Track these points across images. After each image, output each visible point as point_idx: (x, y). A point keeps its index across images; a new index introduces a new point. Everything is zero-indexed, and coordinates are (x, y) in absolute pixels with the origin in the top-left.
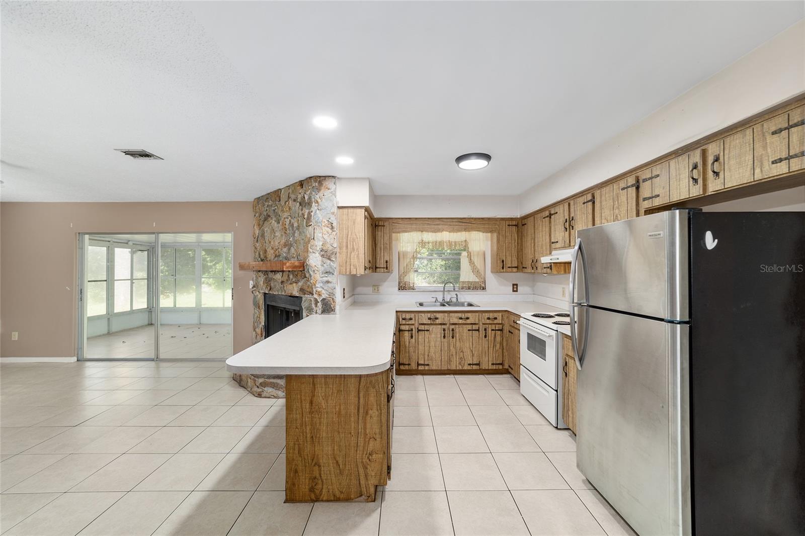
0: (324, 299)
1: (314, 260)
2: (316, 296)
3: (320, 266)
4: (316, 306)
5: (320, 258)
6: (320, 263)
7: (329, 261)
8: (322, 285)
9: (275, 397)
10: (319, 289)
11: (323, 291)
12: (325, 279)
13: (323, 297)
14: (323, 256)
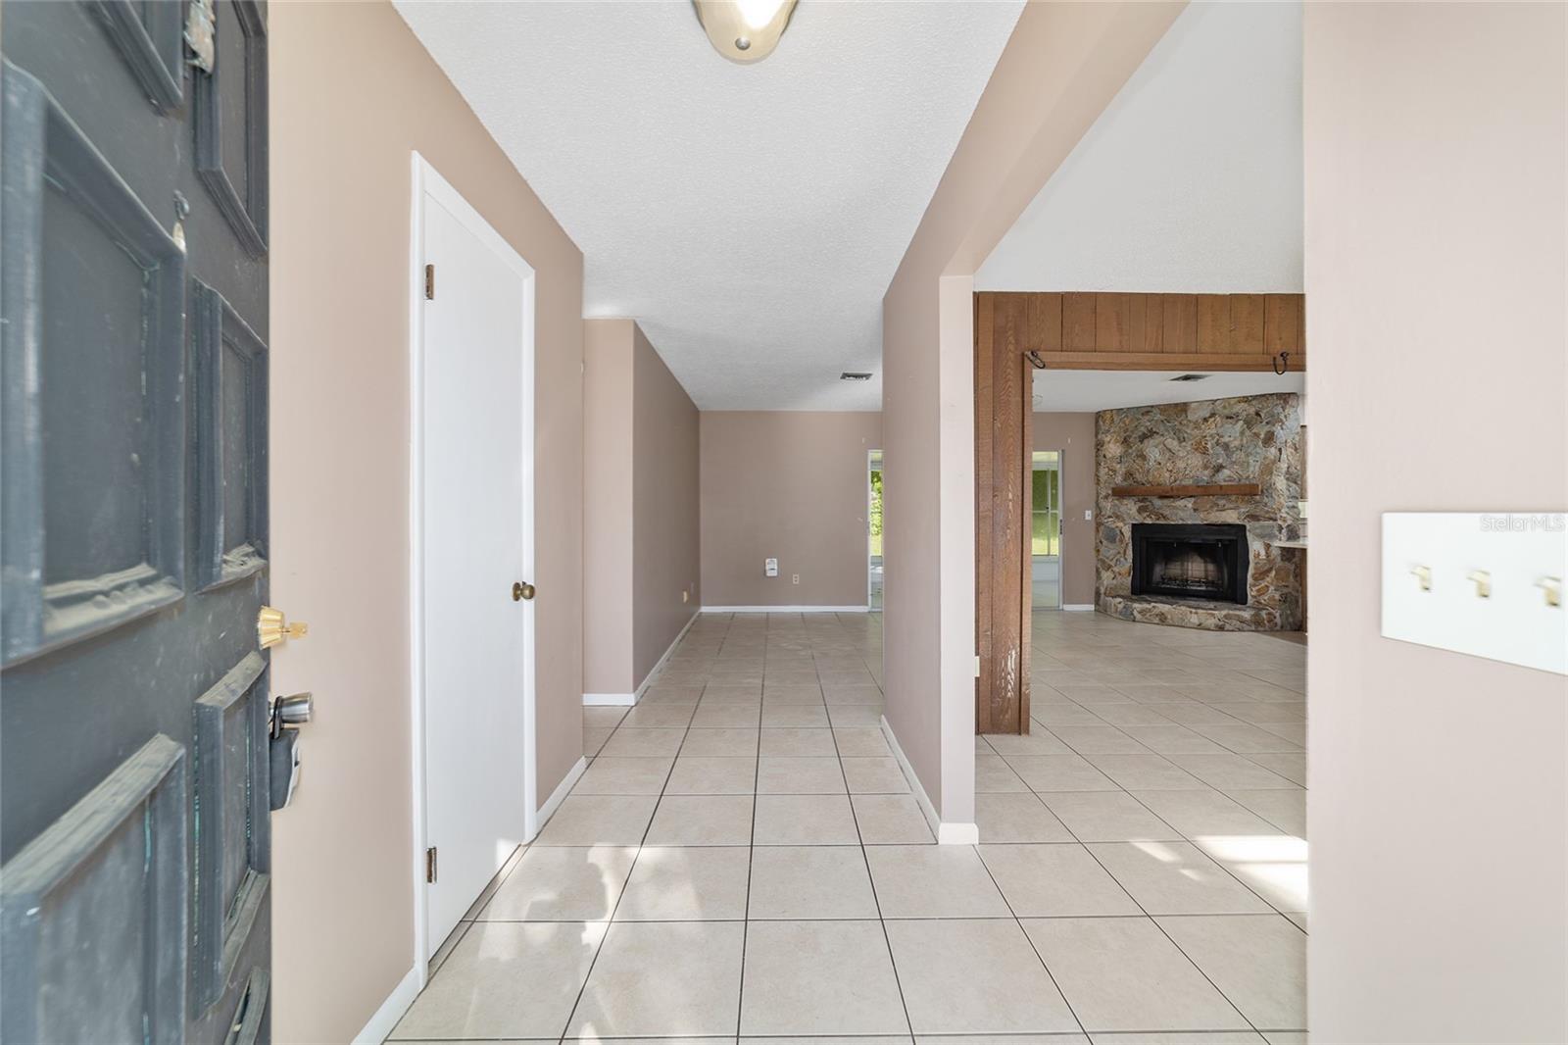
0: (1289, 526)
1: (1280, 483)
2: (1280, 522)
3: (1285, 491)
4: (1280, 533)
5: (1285, 481)
6: (1285, 487)
7: (1294, 485)
8: (1287, 510)
9: (1239, 630)
10: (1284, 515)
11: (1289, 517)
12: (1290, 504)
13: (1289, 522)
14: (1287, 479)
